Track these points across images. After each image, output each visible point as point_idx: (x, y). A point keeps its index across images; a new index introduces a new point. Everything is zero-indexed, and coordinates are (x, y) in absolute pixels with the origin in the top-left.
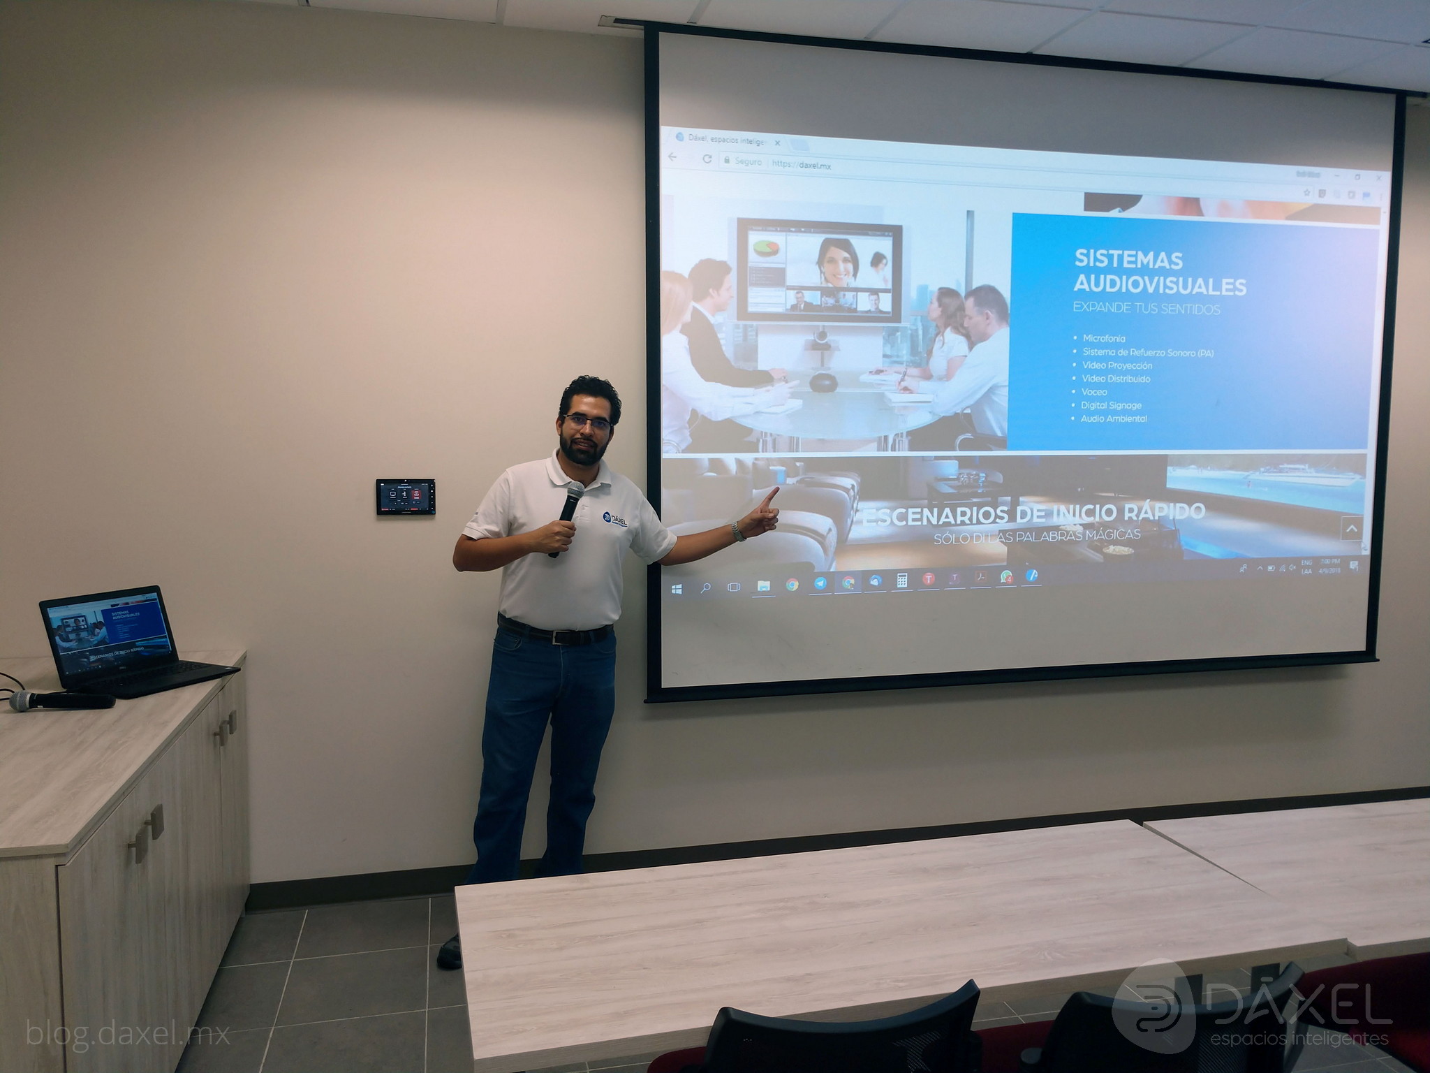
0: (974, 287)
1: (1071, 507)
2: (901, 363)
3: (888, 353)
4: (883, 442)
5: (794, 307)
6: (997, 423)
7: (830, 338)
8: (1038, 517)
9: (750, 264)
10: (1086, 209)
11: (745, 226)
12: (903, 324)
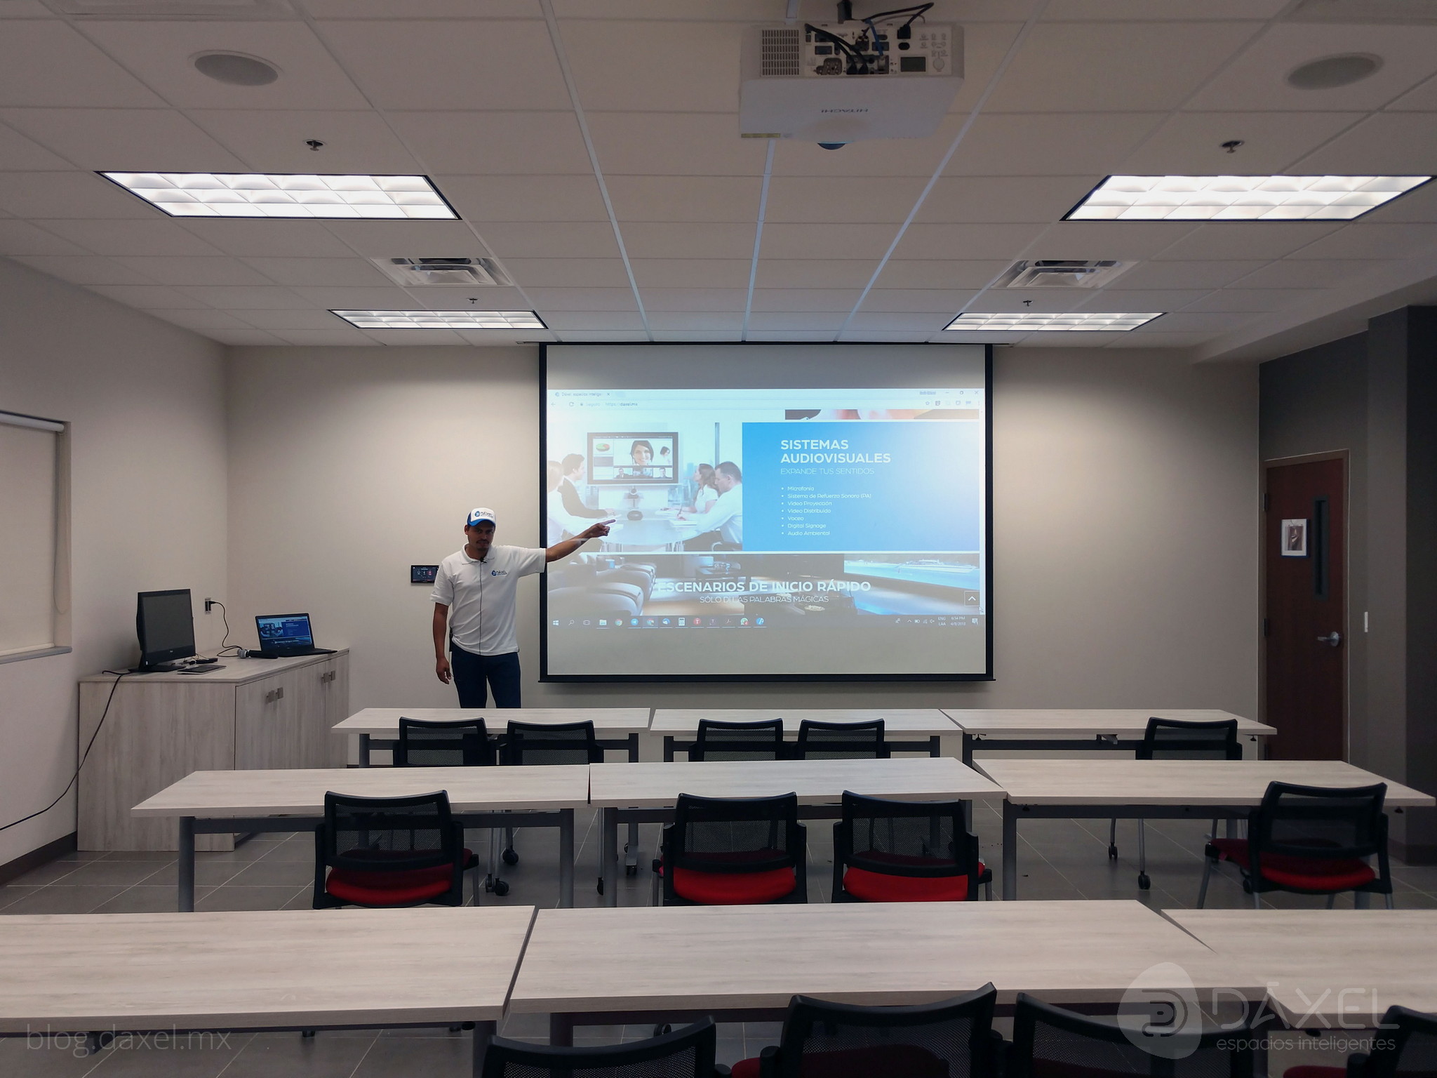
0: (720, 463)
1: (784, 583)
2: (679, 504)
3: (671, 499)
4: (669, 547)
5: (618, 477)
6: (736, 535)
7: (638, 492)
8: (763, 588)
9: (594, 456)
10: (786, 419)
11: (591, 436)
12: (679, 484)
